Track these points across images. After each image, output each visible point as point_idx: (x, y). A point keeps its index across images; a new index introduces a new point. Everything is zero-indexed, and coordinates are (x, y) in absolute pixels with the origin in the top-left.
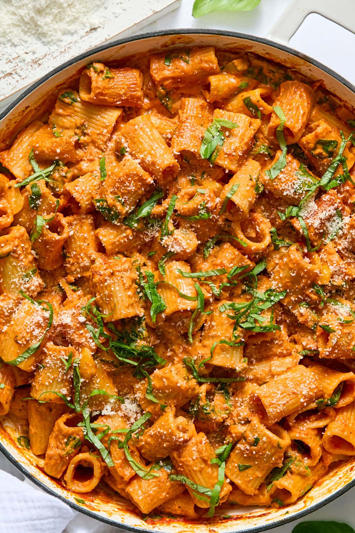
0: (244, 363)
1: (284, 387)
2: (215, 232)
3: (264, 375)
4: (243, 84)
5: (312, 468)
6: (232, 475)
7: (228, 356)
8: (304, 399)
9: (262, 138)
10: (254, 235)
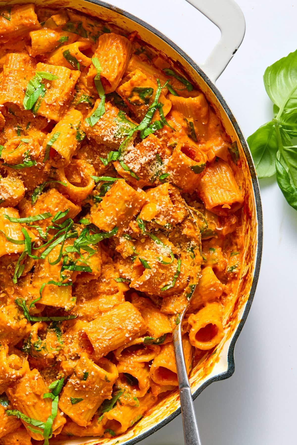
0: (72, 302)
1: (110, 323)
2: (42, 179)
3: (93, 312)
4: (63, 38)
5: (141, 399)
6: (66, 408)
7: (56, 295)
8: (129, 334)
9: (84, 89)
10: (79, 181)
